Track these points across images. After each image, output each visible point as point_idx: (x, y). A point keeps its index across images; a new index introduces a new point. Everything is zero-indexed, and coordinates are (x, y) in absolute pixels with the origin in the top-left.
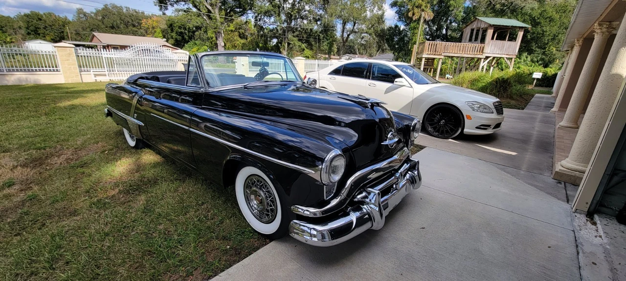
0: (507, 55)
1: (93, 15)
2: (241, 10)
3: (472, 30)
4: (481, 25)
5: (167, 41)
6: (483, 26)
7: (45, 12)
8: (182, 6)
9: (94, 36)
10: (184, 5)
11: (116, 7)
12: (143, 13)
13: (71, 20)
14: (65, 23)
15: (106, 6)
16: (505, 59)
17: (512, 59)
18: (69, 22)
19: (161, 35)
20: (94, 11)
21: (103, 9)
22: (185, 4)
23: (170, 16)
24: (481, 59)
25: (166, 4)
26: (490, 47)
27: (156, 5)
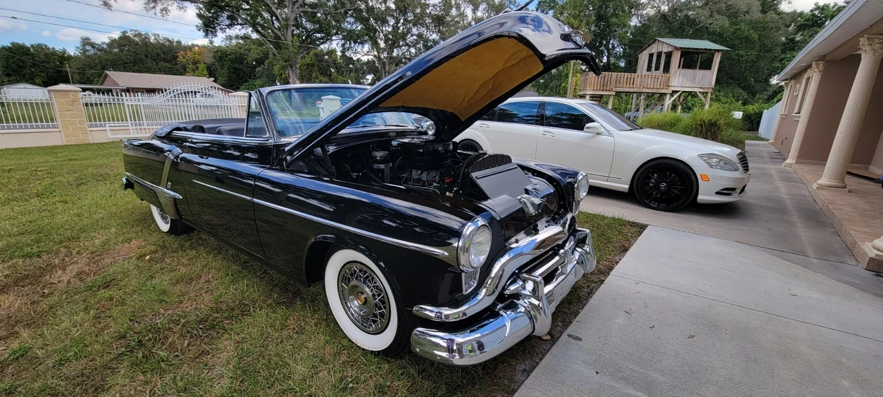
0: (700, 88)
1: (105, 46)
2: (323, 35)
3: (651, 56)
4: (662, 48)
5: (215, 81)
6: (666, 49)
7: (33, 43)
8: (237, 30)
9: (107, 75)
10: (240, 30)
11: (140, 35)
12: (179, 42)
13: (72, 54)
14: (63, 58)
15: (124, 33)
16: (699, 93)
17: (707, 93)
18: (70, 57)
19: (205, 72)
20: (107, 41)
21: (121, 38)
22: (243, 28)
23: (219, 47)
24: (666, 94)
25: (214, 28)
26: (677, 78)
27: (199, 30)
